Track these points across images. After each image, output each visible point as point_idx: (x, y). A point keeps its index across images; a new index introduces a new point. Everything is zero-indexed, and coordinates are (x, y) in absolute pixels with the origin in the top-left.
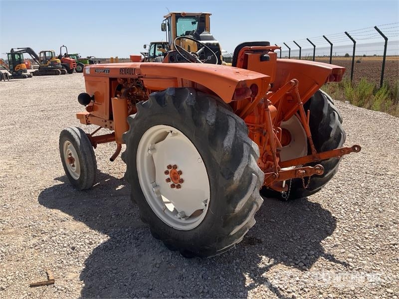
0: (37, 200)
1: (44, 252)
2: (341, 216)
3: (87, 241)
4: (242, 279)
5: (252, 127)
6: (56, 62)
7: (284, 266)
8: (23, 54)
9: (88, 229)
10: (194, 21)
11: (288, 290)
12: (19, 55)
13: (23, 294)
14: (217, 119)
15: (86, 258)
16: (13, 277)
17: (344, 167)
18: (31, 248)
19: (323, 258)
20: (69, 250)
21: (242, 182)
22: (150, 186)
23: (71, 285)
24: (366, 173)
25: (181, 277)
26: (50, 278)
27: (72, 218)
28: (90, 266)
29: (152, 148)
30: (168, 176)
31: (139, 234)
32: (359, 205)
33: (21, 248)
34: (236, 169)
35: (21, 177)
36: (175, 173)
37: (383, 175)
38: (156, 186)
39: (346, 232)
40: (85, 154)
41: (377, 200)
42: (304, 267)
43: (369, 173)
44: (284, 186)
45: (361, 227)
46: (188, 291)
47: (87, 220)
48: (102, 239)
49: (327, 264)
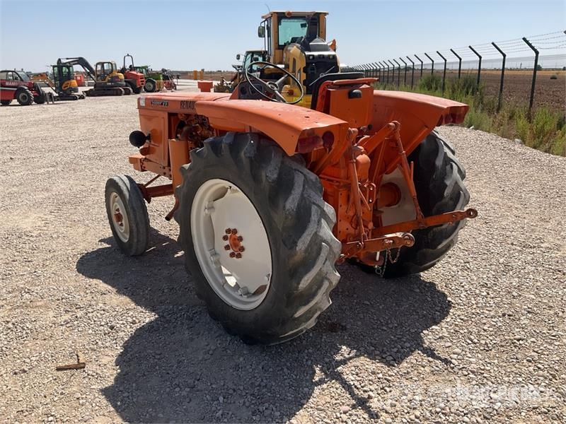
0: (75, 267)
1: (76, 331)
2: (460, 301)
3: (130, 320)
4: (311, 372)
5: (337, 182)
6: (117, 77)
7: (368, 360)
8: (74, 66)
9: (133, 305)
10: (304, 22)
11: (365, 388)
12: (68, 67)
13: (48, 378)
14: (280, 174)
15: (126, 339)
16: (37, 358)
17: (484, 235)
18: (62, 325)
19: (420, 352)
20: (107, 329)
21: (309, 254)
22: (208, 254)
23: (105, 370)
24: (512, 244)
25: (237, 367)
26: (81, 361)
27: (115, 290)
28: (129, 349)
29: (210, 206)
30: (227, 243)
31: (194, 313)
32: (489, 288)
33: (50, 325)
34: (300, 237)
35: (58, 237)
36: (235, 239)
37: (534, 247)
38: (215, 254)
39: (459, 320)
40: (134, 211)
41: (515, 282)
42: (392, 362)
43: (516, 245)
44: (377, 259)
45: (482, 316)
46: (242, 383)
47: (132, 294)
48: (147, 317)
49: (422, 359)
